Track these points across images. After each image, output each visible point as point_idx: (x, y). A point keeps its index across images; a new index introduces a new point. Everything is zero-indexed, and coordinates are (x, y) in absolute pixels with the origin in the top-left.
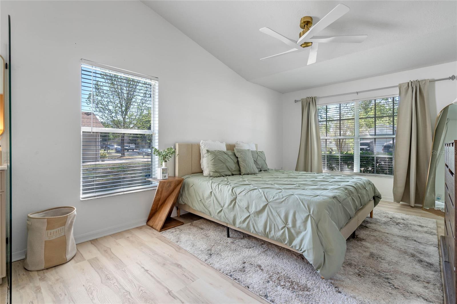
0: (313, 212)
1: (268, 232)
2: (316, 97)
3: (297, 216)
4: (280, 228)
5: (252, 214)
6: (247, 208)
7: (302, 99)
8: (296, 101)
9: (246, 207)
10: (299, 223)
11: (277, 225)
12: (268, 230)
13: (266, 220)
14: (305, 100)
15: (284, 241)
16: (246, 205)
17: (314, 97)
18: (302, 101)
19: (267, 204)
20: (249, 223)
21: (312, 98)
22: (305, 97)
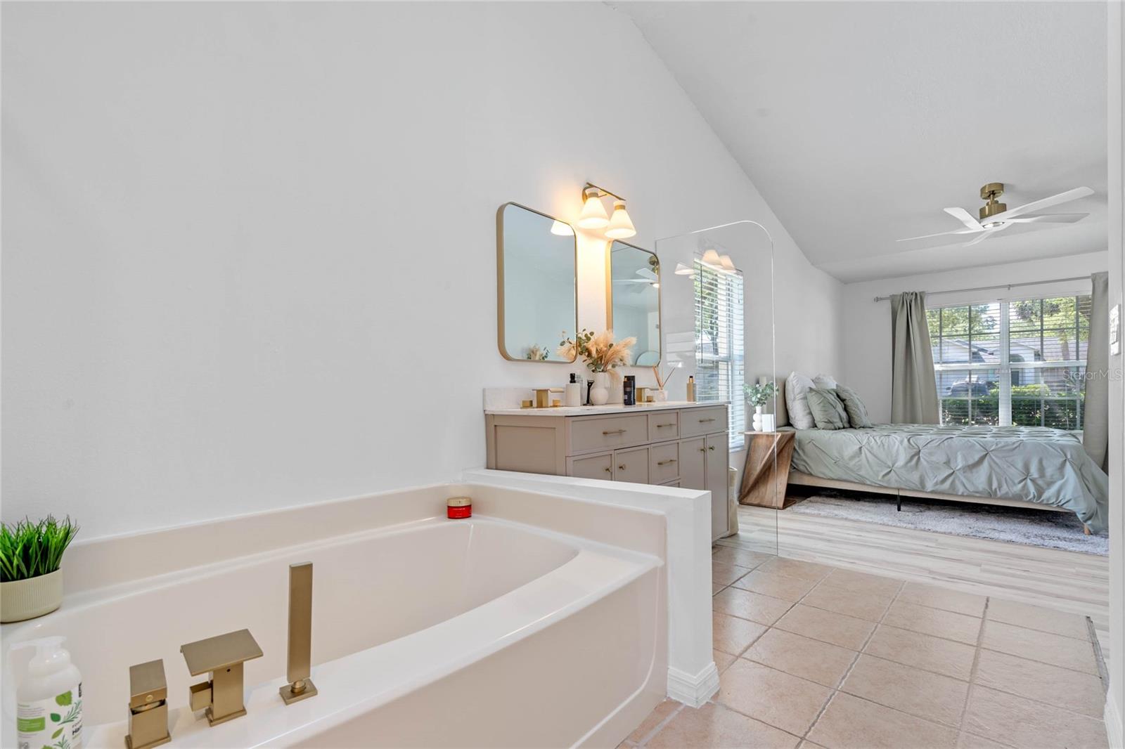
0: (1071, 456)
1: (996, 489)
2: (923, 292)
3: (1045, 463)
4: (1016, 481)
5: (960, 469)
6: (948, 463)
7: (893, 295)
8: (877, 299)
9: (945, 461)
10: (1049, 471)
11: (1011, 479)
12: (995, 485)
13: (988, 474)
14: (899, 297)
15: (1027, 496)
16: (944, 459)
17: (920, 293)
18: (893, 298)
19: (986, 454)
20: (953, 482)
21: (916, 294)
22: (899, 292)
